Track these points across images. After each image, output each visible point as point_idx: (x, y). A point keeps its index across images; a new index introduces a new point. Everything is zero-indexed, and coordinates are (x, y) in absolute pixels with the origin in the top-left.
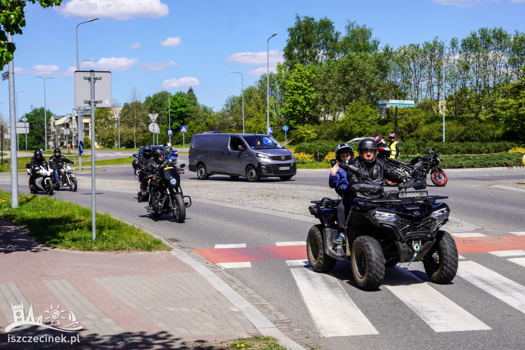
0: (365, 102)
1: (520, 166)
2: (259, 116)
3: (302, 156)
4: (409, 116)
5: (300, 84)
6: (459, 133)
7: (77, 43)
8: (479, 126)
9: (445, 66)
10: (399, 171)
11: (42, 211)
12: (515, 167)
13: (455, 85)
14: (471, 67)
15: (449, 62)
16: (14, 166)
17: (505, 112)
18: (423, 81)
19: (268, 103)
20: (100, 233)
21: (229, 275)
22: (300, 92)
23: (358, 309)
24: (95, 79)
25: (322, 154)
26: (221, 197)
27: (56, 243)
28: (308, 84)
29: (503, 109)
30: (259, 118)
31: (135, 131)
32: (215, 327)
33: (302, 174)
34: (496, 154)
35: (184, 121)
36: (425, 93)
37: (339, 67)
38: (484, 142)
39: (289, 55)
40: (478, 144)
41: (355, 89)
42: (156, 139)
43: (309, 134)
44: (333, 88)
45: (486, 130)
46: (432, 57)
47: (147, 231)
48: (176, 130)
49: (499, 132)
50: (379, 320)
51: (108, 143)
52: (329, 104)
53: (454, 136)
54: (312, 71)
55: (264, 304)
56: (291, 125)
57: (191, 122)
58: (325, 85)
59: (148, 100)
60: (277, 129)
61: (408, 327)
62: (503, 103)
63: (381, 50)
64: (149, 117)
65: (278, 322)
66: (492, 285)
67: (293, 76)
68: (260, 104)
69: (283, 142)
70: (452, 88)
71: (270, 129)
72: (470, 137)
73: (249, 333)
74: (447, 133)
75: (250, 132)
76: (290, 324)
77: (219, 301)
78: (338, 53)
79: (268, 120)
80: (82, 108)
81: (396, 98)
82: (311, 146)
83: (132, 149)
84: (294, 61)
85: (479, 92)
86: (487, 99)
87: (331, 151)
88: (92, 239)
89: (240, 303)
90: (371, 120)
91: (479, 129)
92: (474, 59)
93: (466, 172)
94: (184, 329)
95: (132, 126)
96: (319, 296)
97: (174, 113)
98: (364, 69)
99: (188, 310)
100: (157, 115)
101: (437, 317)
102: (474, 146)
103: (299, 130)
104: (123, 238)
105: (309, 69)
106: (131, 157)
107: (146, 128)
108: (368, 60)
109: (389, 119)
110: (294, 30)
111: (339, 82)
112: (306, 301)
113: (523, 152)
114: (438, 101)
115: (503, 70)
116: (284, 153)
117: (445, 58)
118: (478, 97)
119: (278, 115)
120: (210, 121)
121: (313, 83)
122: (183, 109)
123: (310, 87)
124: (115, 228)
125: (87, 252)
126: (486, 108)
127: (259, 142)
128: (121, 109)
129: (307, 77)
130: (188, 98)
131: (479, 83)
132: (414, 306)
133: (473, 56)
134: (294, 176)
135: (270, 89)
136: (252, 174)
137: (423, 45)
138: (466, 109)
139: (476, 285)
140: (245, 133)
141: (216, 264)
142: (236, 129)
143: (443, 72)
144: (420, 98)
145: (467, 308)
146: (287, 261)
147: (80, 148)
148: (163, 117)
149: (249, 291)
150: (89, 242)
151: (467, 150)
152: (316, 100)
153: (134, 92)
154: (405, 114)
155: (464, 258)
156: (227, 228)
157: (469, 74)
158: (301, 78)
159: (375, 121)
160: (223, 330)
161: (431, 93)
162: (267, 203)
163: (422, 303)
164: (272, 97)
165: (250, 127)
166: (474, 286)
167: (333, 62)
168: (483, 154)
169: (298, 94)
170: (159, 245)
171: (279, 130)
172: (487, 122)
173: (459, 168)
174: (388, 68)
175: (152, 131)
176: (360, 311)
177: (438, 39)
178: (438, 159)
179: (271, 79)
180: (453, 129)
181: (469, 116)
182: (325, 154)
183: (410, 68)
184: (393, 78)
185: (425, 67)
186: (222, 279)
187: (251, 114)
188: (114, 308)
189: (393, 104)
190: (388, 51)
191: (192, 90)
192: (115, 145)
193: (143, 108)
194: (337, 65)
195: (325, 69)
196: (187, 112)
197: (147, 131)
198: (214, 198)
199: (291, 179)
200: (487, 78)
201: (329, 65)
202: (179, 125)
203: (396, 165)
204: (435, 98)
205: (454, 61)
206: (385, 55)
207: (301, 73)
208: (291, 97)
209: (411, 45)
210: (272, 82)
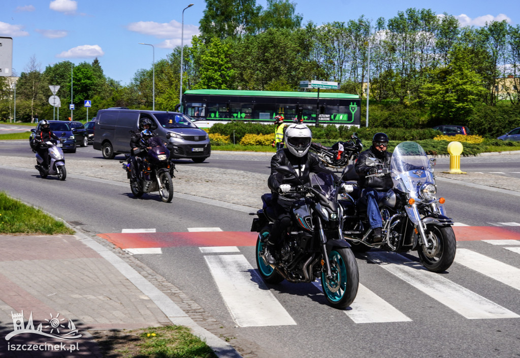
0: (285, 82)
1: (445, 154)
2: (171, 92)
3: (217, 137)
5: (215, 60)
6: (383, 118)
8: (404, 111)
9: (370, 47)
12: (439, 156)
13: (381, 68)
14: (398, 48)
15: (375, 43)
17: (430, 98)
18: (347, 61)
19: (181, 79)
21: (138, 262)
22: (216, 68)
23: (275, 299)
25: (239, 136)
28: (225, 60)
29: (429, 95)
30: (171, 94)
31: (32, 104)
32: (124, 316)
33: (216, 156)
34: (420, 141)
35: (88, 95)
36: (349, 74)
37: (258, 43)
38: (409, 129)
39: (205, 27)
40: (403, 130)
41: (275, 68)
42: (56, 113)
44: (252, 66)
45: (411, 116)
46: (357, 37)
47: (48, 213)
48: (79, 105)
49: (425, 118)
50: (297, 311)
51: (2, 116)
52: (247, 82)
53: (377, 121)
54: (230, 46)
55: (176, 292)
57: (96, 97)
58: (243, 62)
59: (49, 70)
61: (327, 318)
62: (430, 88)
63: (303, 27)
64: (49, 89)
65: (191, 311)
66: (413, 277)
67: (209, 51)
68: (173, 79)
70: (377, 70)
72: (394, 123)
73: (159, 323)
74: (371, 118)
75: (160, 109)
76: (203, 313)
77: (128, 289)
79: (181, 98)
81: (318, 79)
83: (29, 124)
84: (211, 34)
85: (404, 75)
86: (413, 83)
87: (249, 133)
89: (150, 291)
91: (404, 115)
92: (400, 40)
94: (89, 318)
95: (29, 98)
96: (234, 285)
97: (77, 85)
98: (285, 47)
99: (93, 297)
100: (58, 87)
101: (357, 308)
102: (398, 132)
104: (20, 219)
105: (227, 43)
106: (28, 132)
107: (45, 101)
108: (290, 37)
111: (258, 59)
112: (221, 290)
113: (448, 140)
114: (362, 83)
115: (431, 53)
116: (198, 133)
117: (371, 38)
118: (403, 81)
120: (117, 95)
122: (88, 82)
123: (227, 62)
124: (12, 209)
126: (412, 93)
127: (171, 120)
128: (17, 79)
129: (224, 52)
131: (405, 66)
134: (208, 158)
135: (184, 63)
137: (348, 24)
138: (391, 93)
140: (155, 110)
141: (124, 250)
142: (145, 105)
143: (368, 54)
144: (344, 79)
145: (388, 299)
146: (200, 248)
148: (64, 89)
149: (160, 278)
152: (233, 78)
153: (33, 61)
156: (135, 212)
157: (395, 56)
158: (218, 53)
160: (132, 318)
161: (355, 75)
162: (178, 186)
164: (186, 72)
165: (161, 104)
166: (395, 277)
167: (253, 37)
169: (213, 69)
170: (61, 228)
172: (412, 107)
174: (311, 46)
175: (53, 105)
176: (277, 301)
177: (363, 18)
178: (361, 144)
179: (185, 53)
180: (377, 113)
181: (394, 100)
182: (241, 136)
183: (334, 47)
184: (315, 57)
185: (350, 47)
186: (130, 265)
187: (162, 90)
188: (12, 294)
189: (315, 85)
190: (311, 28)
191: (97, 61)
192: (9, 119)
193: (42, 79)
194: (256, 41)
195: (244, 45)
196: (92, 85)
197: (47, 104)
198: (121, 180)
199: (205, 161)
200: (413, 61)
201: (248, 40)
202: (83, 99)
203: (317, 149)
204: (359, 80)
205: (380, 42)
206: (308, 32)
207: (217, 48)
208: (205, 73)
209: (336, 23)
210: (186, 56)
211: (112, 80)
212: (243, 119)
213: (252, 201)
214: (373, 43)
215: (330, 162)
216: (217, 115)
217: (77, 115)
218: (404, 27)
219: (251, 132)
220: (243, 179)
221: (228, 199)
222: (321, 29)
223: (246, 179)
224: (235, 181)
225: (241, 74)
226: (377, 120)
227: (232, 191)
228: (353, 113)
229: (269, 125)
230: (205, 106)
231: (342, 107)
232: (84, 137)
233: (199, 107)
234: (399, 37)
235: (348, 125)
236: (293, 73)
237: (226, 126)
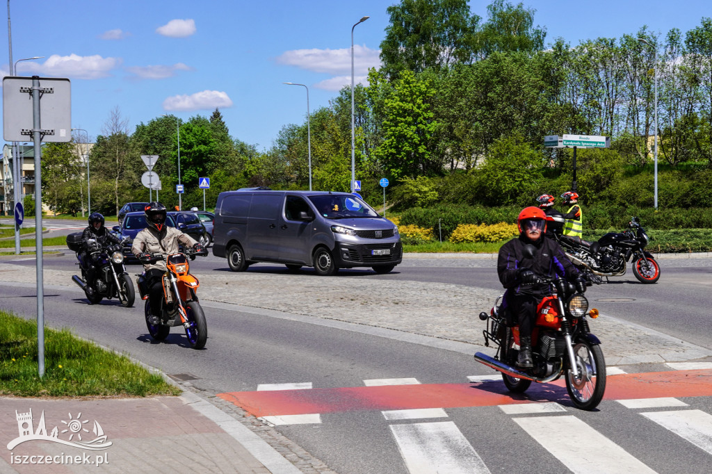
0: (521, 138)
2: (337, 160)
3: (412, 230)
4: (597, 162)
5: (408, 106)
6: (682, 192)
7: (9, 27)
9: (658, 77)
10: (579, 258)
13: (676, 111)
14: (703, 79)
18: (621, 102)
19: (353, 138)
20: (53, 365)
21: (283, 437)
22: (410, 119)
24: (42, 92)
25: (447, 228)
26: (269, 301)
28: (423, 106)
30: (338, 164)
31: (117, 186)
33: (412, 261)
35: (204, 168)
36: (625, 123)
37: (476, 76)
39: (389, 54)
41: (504, 116)
43: (425, 192)
44: (467, 114)
46: (636, 62)
47: (138, 361)
48: (191, 185)
51: (69, 207)
53: (672, 198)
54: (430, 83)
56: (393, 176)
57: (217, 172)
58: (453, 108)
59: (141, 130)
60: (369, 183)
64: (142, 162)
67: (397, 92)
68: (340, 140)
69: (379, 207)
70: (670, 114)
71: (356, 184)
72: (701, 199)
74: (662, 192)
75: (322, 188)
78: (476, 52)
79: (353, 169)
80: (21, 144)
81: (574, 132)
82: (428, 213)
83: (112, 218)
84: (399, 65)
87: (463, 222)
88: (38, 375)
90: (531, 169)
92: (707, 65)
93: (692, 259)
95: (111, 177)
97: (187, 154)
98: (521, 81)
100: (155, 158)
102: (706, 214)
103: (407, 186)
104: (94, 373)
105: (425, 79)
107: (136, 181)
108: (527, 66)
109: (563, 168)
110: (399, 11)
111: (477, 102)
114: (646, 136)
116: (381, 224)
117: (659, 63)
119: (370, 159)
120: (252, 168)
122: (203, 148)
123: (426, 110)
124: (80, 357)
125: (29, 399)
127: (336, 206)
128: (91, 146)
129: (421, 93)
130: (212, 128)
134: (398, 265)
135: (357, 113)
136: (324, 261)
137: (621, 41)
138: (694, 151)
139: (705, 450)
140: (313, 189)
141: (260, 418)
142: (297, 183)
143: (654, 87)
144: (616, 131)
146: (383, 412)
147: (17, 216)
148: (166, 161)
149: (317, 464)
150: (32, 381)
151: (694, 221)
152: (438, 135)
153: (116, 117)
154: (591, 159)
155: (687, 405)
156: (279, 355)
157: (700, 91)
158: (412, 95)
159: (538, 171)
161: (634, 123)
162: (349, 313)
164: (361, 128)
165: (322, 181)
167: (467, 68)
169: (406, 122)
170: (158, 386)
171: (372, 185)
173: (680, 251)
174: (562, 79)
175: (148, 186)
177: (646, 31)
178: (645, 236)
179: (358, 97)
180: (671, 185)
181: (699, 163)
182: (451, 228)
183: (600, 80)
184: (569, 97)
185: (625, 78)
186: (269, 443)
187: (324, 157)
189: (570, 141)
190: (560, 50)
191: (218, 114)
192: (81, 211)
193: (132, 145)
194: (473, 74)
195: (454, 80)
196: (211, 154)
197: (139, 186)
198: (257, 304)
199: (392, 271)
201: (459, 72)
202: (196, 175)
203: (574, 246)
204: (641, 131)
205: (674, 69)
206: (557, 56)
207: (410, 87)
208: (393, 128)
209: (601, 41)
210: (360, 101)
211: (242, 144)
213: (468, 334)
214: (663, 71)
215: (595, 266)
217: (189, 203)
219: (467, 221)
220: (455, 298)
221: (429, 331)
222: (577, 51)
223: (459, 298)
224: (442, 302)
225: (451, 128)
226: (671, 196)
227: (436, 318)
234: (704, 60)
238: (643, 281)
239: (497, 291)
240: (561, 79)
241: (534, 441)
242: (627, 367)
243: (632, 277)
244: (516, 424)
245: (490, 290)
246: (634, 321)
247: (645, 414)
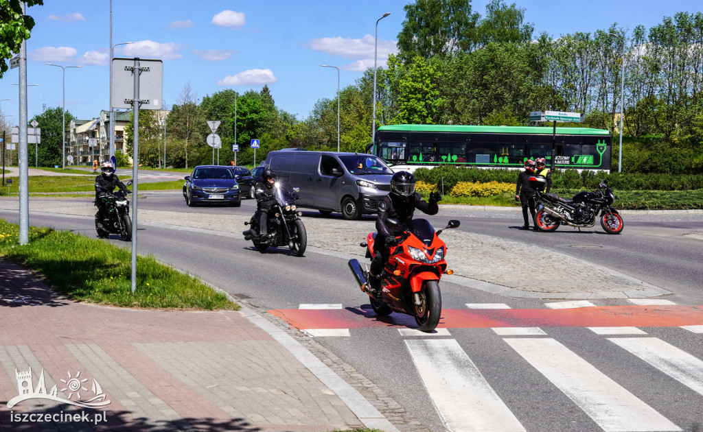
0: (510, 113)
2: (360, 128)
3: (421, 186)
5: (419, 85)
6: (642, 160)
7: (111, 19)
8: (670, 150)
9: (624, 65)
10: (556, 211)
11: (61, 250)
13: (639, 93)
14: (663, 67)
15: (631, 60)
16: (23, 187)
18: (593, 85)
19: (374, 111)
20: (142, 283)
21: (320, 346)
22: (419, 96)
23: (498, 397)
24: (141, 70)
25: (449, 184)
27: (81, 295)
28: (431, 86)
30: (361, 131)
31: (186, 145)
32: (303, 415)
34: (693, 191)
35: (255, 133)
36: (596, 103)
37: (475, 62)
38: (677, 174)
39: (405, 43)
40: (669, 176)
41: (497, 95)
42: (216, 156)
44: (466, 92)
45: (680, 158)
46: (607, 53)
47: (207, 283)
48: (244, 145)
49: (699, 160)
50: (527, 413)
51: (150, 160)
54: (437, 67)
55: (369, 386)
57: (265, 135)
58: (455, 88)
59: (207, 101)
61: (567, 424)
63: (535, 40)
64: (207, 126)
65: (389, 411)
66: (683, 371)
67: (410, 74)
68: (363, 112)
70: (634, 96)
72: (658, 166)
73: (348, 425)
74: (625, 160)
75: (347, 150)
76: (404, 414)
77: (307, 380)
79: (374, 135)
80: (115, 110)
81: (554, 109)
83: (183, 170)
84: (413, 52)
85: (671, 103)
86: (684, 113)
87: (461, 180)
88: (131, 290)
89: (336, 385)
91: (671, 156)
92: (666, 56)
93: (650, 215)
94: (259, 416)
95: (182, 138)
96: (443, 379)
97: (242, 120)
98: (511, 67)
99: (264, 391)
100: (218, 123)
101: (607, 412)
102: (663, 179)
104: (173, 290)
105: (433, 64)
106: (181, 180)
107: (202, 141)
108: (516, 54)
110: (414, 8)
111: (475, 83)
112: (426, 385)
114: (613, 114)
117: (626, 54)
118: (670, 111)
120: (292, 133)
121: (438, 84)
122: (254, 116)
123: (433, 89)
124: (162, 278)
125: (124, 309)
126: (682, 127)
127: (361, 165)
128: (168, 113)
129: (429, 75)
131: (672, 91)
132: (575, 395)
133: (665, 51)
135: (378, 91)
136: (350, 208)
137: (595, 35)
138: (653, 126)
140: (340, 151)
141: (302, 331)
142: (328, 145)
143: (622, 74)
144: (588, 109)
145: (649, 401)
146: (399, 330)
148: (226, 126)
149: (348, 368)
150: (126, 294)
151: (652, 184)
152: (442, 108)
153: (188, 90)
155: (646, 333)
156: (315, 282)
157: (660, 77)
158: (422, 77)
160: (312, 418)
161: (604, 103)
163: (586, 392)
164: (380, 102)
165: (348, 144)
166: (659, 371)
167: (467, 55)
168: (675, 191)
169: (416, 98)
170: (222, 302)
172: (681, 146)
173: (640, 209)
175: (212, 145)
176: (500, 400)
177: (616, 27)
178: (612, 196)
179: (379, 77)
180: (633, 154)
181: (657, 137)
182: (452, 185)
183: (576, 67)
184: (551, 80)
185: (597, 65)
186: (310, 350)
187: (349, 125)
188: (164, 384)
189: (550, 116)
190: (544, 42)
191: (267, 89)
192: (158, 163)
193: (199, 113)
194: (472, 60)
195: (456, 65)
196: (260, 121)
197: (204, 145)
200: (683, 84)
201: (461, 59)
202: (248, 138)
203: (552, 201)
204: (609, 110)
205: (639, 58)
206: (541, 47)
207: (421, 70)
208: (406, 103)
209: (578, 35)
210: (380, 81)
211: (285, 114)
212: (455, 163)
213: (466, 270)
214: (629, 60)
215: (570, 218)
216: (421, 158)
217: (242, 159)
218: (672, 37)
219: (465, 179)
222: (558, 43)
225: (452, 104)
226: (633, 163)
228: (601, 154)
229: (489, 170)
230: (404, 146)
231: (586, 146)
232: (251, 186)
233: (396, 148)
235: (594, 170)
236: (521, 102)
237: (432, 172)
238: (609, 232)
239: (489, 236)
240: (544, 65)
241: (521, 357)
242: (596, 301)
243: (599, 228)
244: (506, 343)
245: (483, 235)
246: (602, 264)
247: (611, 340)
